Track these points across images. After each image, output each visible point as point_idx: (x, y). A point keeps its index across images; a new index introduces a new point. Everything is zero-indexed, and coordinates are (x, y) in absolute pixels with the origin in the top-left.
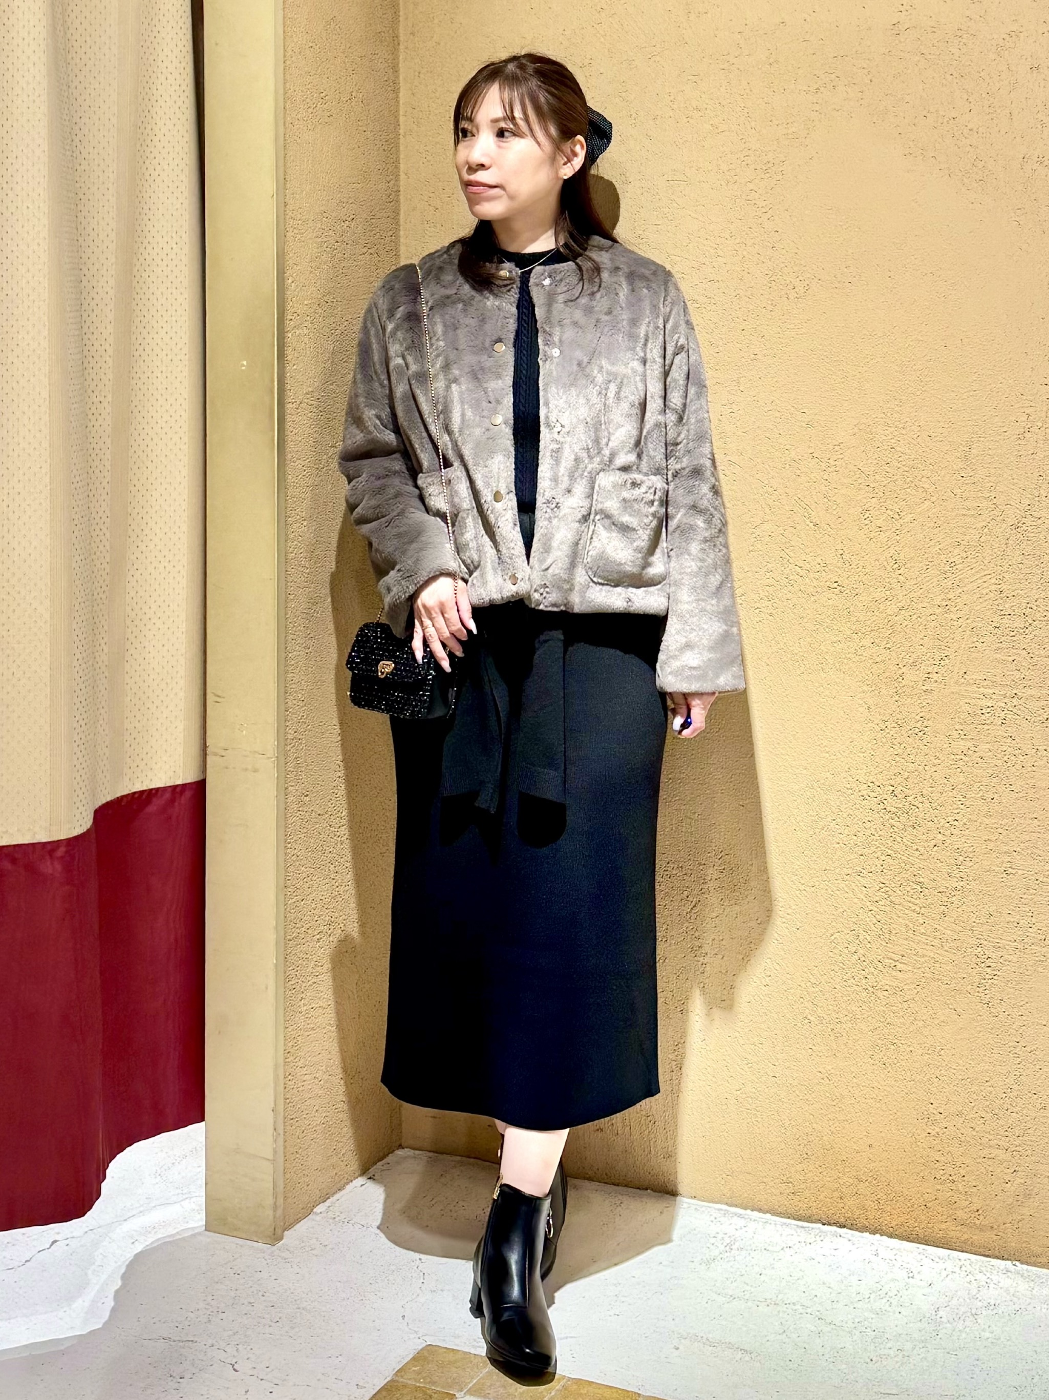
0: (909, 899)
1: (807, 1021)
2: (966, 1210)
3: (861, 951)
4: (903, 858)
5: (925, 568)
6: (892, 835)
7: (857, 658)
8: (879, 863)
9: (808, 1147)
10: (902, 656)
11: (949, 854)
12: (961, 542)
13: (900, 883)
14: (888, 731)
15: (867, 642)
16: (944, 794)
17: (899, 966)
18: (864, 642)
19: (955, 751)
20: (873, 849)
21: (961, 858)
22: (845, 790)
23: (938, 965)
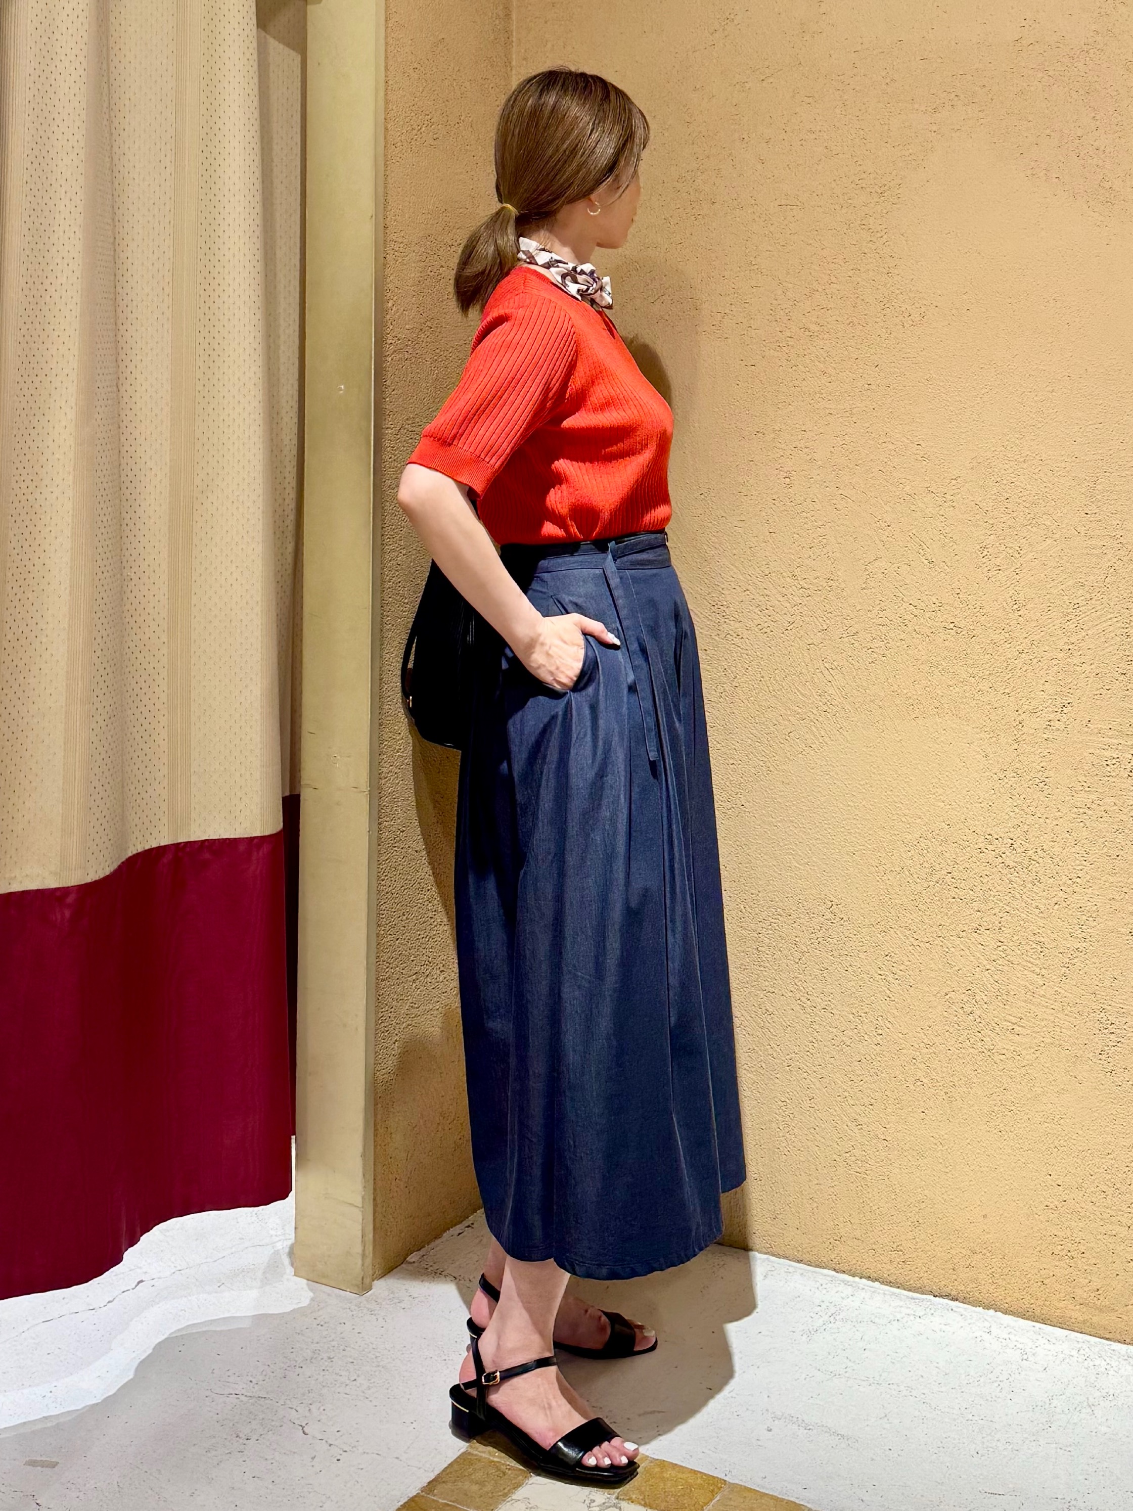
0: (1028, 959)
1: (919, 1083)
2: (1086, 1289)
3: (978, 1012)
4: (1022, 915)
5: (1046, 611)
6: (1009, 890)
7: (975, 702)
8: (996, 920)
9: (920, 1215)
10: (1022, 701)
11: (1070, 912)
12: (1086, 583)
13: (1019, 941)
14: (1006, 781)
15: (984, 686)
16: (1066, 849)
17: (1017, 1028)
18: (980, 687)
19: (1078, 803)
20: (991, 905)
21: (1084, 918)
22: (961, 842)
23: (1058, 1029)
